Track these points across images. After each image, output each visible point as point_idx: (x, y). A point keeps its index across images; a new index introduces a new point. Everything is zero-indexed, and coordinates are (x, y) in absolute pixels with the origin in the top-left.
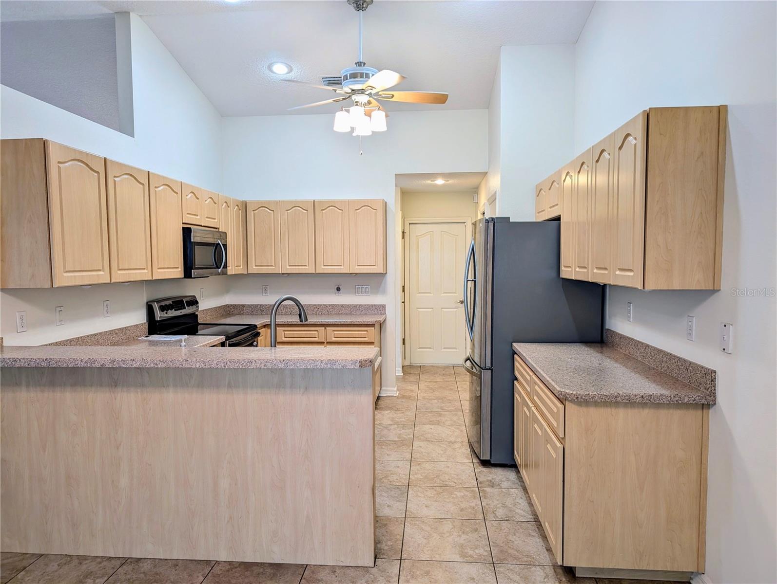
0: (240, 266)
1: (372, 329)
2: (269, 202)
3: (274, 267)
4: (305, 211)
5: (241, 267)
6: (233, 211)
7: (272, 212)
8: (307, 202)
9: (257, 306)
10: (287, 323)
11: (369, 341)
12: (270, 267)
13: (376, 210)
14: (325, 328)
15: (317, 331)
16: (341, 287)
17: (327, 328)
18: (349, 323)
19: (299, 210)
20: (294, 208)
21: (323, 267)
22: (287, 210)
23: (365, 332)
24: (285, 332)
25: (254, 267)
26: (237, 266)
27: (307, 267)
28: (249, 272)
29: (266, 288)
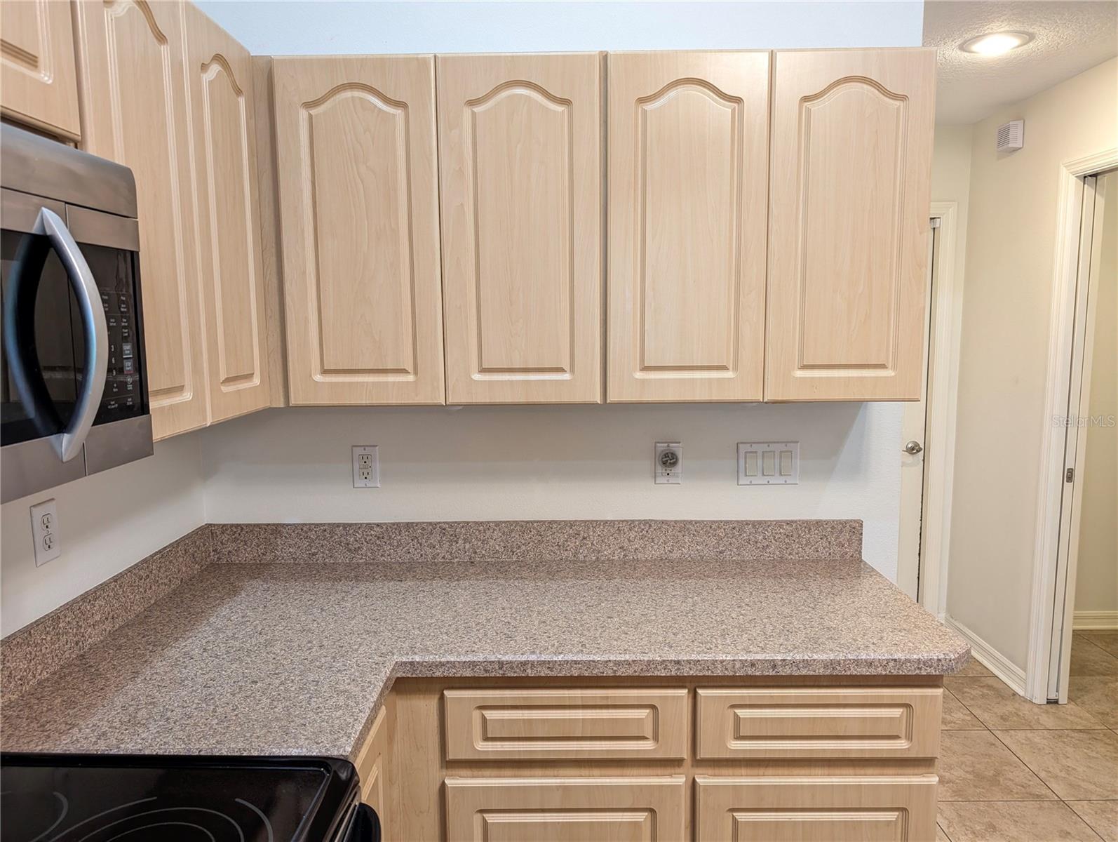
0: (249, 376)
1: (934, 697)
2: (382, 64)
3: (411, 378)
4: (559, 108)
5: (257, 381)
6: (197, 86)
7: (399, 112)
8: (568, 62)
9: (332, 533)
10: (499, 673)
11: (913, 755)
12: (391, 378)
13: (903, 98)
14: (695, 696)
15: (653, 707)
16: (679, 450)
17: (701, 692)
18: (821, 672)
19: (528, 98)
20: (504, 94)
21: (639, 375)
22: (472, 103)
23: (896, 712)
24: (489, 714)
25: (318, 378)
26: (228, 380)
27: (566, 376)
28: (293, 402)
29: (365, 459)
